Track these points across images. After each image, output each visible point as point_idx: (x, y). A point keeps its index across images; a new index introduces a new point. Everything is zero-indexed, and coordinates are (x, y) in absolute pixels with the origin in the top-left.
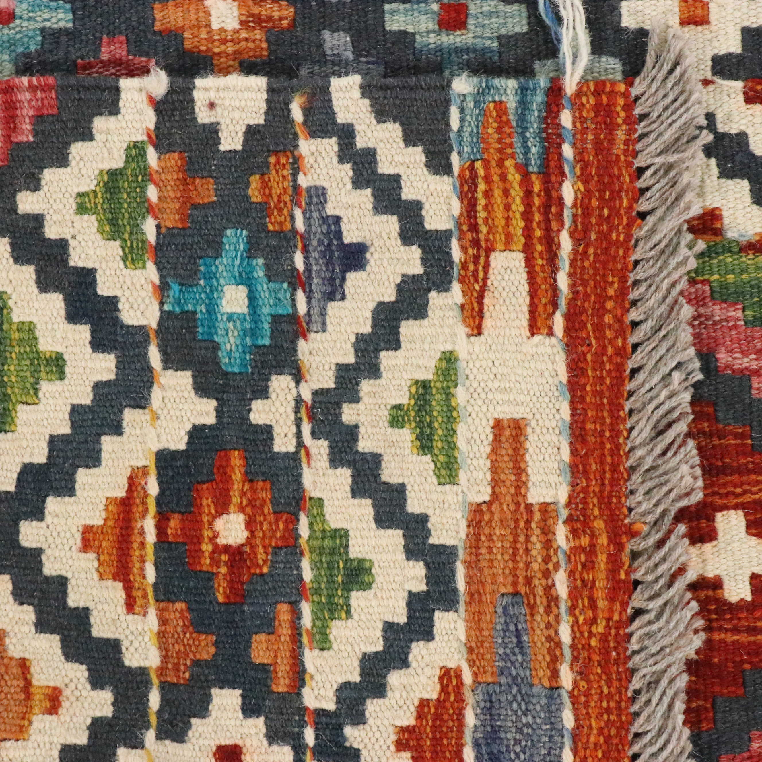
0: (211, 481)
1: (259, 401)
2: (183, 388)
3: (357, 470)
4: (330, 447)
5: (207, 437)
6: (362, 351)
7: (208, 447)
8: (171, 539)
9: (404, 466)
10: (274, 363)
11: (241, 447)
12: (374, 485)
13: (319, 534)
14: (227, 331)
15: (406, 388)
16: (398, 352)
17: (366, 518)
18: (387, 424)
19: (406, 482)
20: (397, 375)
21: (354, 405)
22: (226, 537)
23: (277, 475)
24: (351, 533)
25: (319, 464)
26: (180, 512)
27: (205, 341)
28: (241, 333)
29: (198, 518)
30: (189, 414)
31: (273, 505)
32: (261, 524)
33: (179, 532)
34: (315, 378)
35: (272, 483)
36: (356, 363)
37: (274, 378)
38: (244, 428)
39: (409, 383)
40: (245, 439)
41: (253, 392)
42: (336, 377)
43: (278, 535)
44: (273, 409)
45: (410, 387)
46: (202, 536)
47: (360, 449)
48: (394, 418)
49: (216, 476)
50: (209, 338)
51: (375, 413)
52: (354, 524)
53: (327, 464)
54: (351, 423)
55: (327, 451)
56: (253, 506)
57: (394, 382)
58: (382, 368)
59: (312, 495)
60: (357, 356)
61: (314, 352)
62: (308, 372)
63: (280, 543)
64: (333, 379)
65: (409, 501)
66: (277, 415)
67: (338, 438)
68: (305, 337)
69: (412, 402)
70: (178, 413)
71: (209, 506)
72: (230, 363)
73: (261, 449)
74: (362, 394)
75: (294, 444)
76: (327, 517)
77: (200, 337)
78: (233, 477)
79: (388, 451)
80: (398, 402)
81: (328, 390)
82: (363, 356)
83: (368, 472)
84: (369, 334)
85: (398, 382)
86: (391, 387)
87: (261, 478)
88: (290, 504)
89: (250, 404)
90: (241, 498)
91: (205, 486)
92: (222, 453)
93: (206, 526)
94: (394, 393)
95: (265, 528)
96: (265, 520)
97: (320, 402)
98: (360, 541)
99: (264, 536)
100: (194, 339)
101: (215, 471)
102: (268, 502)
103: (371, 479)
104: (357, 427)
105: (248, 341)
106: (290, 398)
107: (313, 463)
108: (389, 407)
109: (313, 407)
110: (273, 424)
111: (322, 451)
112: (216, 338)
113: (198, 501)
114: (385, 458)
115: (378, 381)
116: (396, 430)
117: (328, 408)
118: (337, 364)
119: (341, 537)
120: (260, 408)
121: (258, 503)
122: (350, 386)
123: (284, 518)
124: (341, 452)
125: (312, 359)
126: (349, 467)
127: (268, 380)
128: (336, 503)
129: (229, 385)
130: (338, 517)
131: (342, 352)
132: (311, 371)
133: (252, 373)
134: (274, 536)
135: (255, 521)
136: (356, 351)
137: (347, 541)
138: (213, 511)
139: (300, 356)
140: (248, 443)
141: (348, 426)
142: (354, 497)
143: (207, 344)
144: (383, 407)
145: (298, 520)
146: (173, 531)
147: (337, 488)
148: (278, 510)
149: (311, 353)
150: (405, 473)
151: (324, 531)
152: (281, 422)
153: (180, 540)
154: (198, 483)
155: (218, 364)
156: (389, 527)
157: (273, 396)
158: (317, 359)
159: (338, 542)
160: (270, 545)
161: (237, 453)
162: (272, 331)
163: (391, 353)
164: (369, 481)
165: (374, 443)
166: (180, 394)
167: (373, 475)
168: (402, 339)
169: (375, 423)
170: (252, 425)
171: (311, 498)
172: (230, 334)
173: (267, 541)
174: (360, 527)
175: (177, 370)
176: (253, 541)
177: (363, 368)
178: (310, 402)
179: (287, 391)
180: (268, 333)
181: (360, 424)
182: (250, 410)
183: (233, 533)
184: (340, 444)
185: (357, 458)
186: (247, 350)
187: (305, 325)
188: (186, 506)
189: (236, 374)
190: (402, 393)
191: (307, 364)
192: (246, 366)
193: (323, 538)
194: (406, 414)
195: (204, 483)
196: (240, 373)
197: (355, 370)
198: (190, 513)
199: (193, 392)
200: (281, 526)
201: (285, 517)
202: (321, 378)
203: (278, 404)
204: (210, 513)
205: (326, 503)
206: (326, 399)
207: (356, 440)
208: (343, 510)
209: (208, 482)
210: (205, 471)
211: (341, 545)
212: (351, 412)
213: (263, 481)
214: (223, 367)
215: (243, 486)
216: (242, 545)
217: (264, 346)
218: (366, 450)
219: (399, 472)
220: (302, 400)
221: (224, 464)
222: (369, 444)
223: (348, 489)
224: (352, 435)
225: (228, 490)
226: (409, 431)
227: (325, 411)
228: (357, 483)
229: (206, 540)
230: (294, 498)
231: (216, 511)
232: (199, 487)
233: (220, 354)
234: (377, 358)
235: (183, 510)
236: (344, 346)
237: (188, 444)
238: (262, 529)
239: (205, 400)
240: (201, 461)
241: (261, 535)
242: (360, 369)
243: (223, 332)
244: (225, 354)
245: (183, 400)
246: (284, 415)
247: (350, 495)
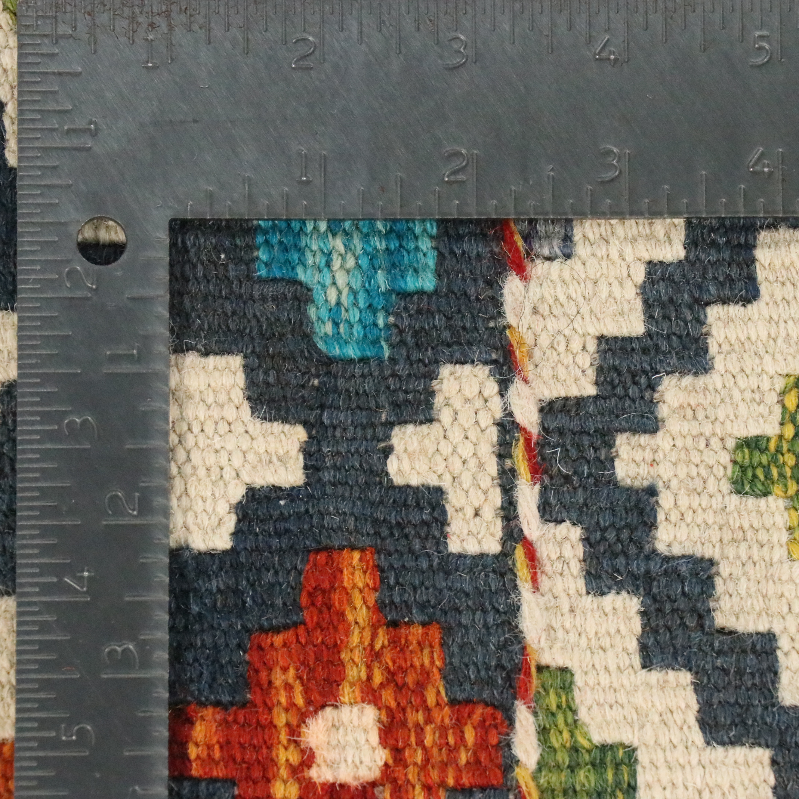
0: (295, 625)
1: (410, 428)
2: (222, 398)
3: (654, 599)
4: (586, 541)
5: (282, 518)
6: (663, 306)
7: (285, 542)
8: (195, 771)
9: (771, 589)
10: (446, 335)
11: (367, 541)
12: (696, 636)
13: (563, 758)
14: (329, 255)
15: (773, 398)
16: (753, 309)
17: (679, 717)
18: (726, 487)
19: (777, 629)
20: (750, 363)
21: (644, 439)
22: (331, 765)
23: (458, 610)
24: (642, 756)
25: (559, 585)
26: (217, 704)
27: (274, 280)
28: (364, 262)
29: (264, 718)
30: (237, 461)
31: (449, 684)
32: (420, 730)
33: (217, 754)
34: (546, 373)
35: (447, 631)
36: (649, 334)
37: (445, 370)
38: (375, 495)
39: (780, 384)
40: (376, 522)
41: (396, 405)
42: (600, 370)
43: (463, 757)
44: (446, 448)
45: (783, 393)
46: (274, 762)
47: (661, 547)
48: (743, 469)
49: (305, 615)
50: (285, 273)
51: (696, 458)
52: (649, 735)
53: (581, 584)
54: (637, 484)
55: (580, 551)
56: (400, 688)
57: (742, 382)
58: (713, 349)
59: (546, 659)
60: (650, 317)
61: (544, 309)
62: (530, 356)
63: (465, 781)
64: (591, 374)
65: (785, 678)
66: (457, 465)
67: (605, 520)
68: (520, 270)
69: (789, 431)
70: (211, 459)
71: (288, 687)
72: (337, 335)
73: (417, 545)
74: (663, 411)
75: (499, 534)
76: (583, 715)
77: (263, 272)
78: (350, 617)
79: (731, 552)
80: (753, 431)
81: (580, 401)
82: (666, 317)
83: (682, 604)
84: (680, 263)
85: (754, 382)
86: (736, 394)
87: (417, 616)
88: (491, 682)
89: (388, 437)
90: (369, 667)
91: (278, 639)
92: (321, 558)
93: (283, 737)
94: (743, 409)
95: (428, 741)
96: (429, 720)
97: (561, 432)
98: (664, 774)
99: (427, 760)
100: (249, 277)
101: (304, 600)
102: (436, 676)
103: (691, 622)
104: (652, 491)
105: (381, 278)
106: (486, 420)
107: (544, 583)
108: (731, 443)
109: (543, 444)
110: (446, 484)
111: (568, 552)
112: (302, 275)
113: (263, 674)
114: (724, 569)
115: (702, 380)
116: (751, 501)
117: (579, 447)
118: (601, 338)
119: (617, 766)
120: (413, 445)
121: (410, 680)
122: (633, 391)
123: (477, 717)
124: (615, 555)
125: (538, 324)
126: (635, 591)
127: (432, 376)
128: (604, 679)
129: (335, 390)
130: (609, 714)
131: (613, 308)
132: (537, 353)
133: (392, 359)
134: (452, 760)
135: (404, 724)
136: (648, 305)
137: (633, 774)
138: (300, 701)
139: (511, 318)
140: (385, 532)
141: (629, 489)
142: (646, 665)
143: (281, 288)
144: (715, 442)
145: (510, 722)
146: (202, 751)
147: (606, 642)
148: (460, 696)
149: (535, 311)
150: (774, 605)
151: (575, 749)
152: (466, 479)
153: (219, 772)
154: (262, 630)
155: (307, 337)
156: (733, 742)
157: (445, 416)
158: (552, 325)
159: (610, 775)
160: (443, 784)
161: (356, 555)
162: (441, 256)
163: (735, 310)
164: (683, 625)
165: (696, 533)
166: (216, 413)
167: (694, 610)
168: (761, 274)
169: (698, 484)
170: (392, 487)
171: (540, 669)
172: (336, 263)
173: (435, 775)
174: (664, 741)
175: (206, 354)
176: (399, 772)
177: (664, 346)
178: (534, 430)
179: (479, 403)
180: (431, 262)
181: (660, 485)
182: (388, 451)
183: (350, 754)
184: (611, 536)
185: (655, 567)
186: (379, 303)
187: (520, 243)
188: (234, 690)
189: (351, 361)
190: (762, 409)
191: (529, 339)
192: (376, 342)
193: (572, 768)
194: (774, 460)
195: (277, 630)
196: (364, 360)
197: (645, 351)
198: (244, 705)
199: (246, 408)
200: (470, 735)
201: (479, 711)
202: (561, 371)
203: (456, 435)
204: (291, 706)
205: (579, 680)
206: (575, 425)
207: (653, 526)
208: (622, 698)
209: (286, 627)
210: (279, 602)
211: (618, 784)
212: (638, 456)
213: (424, 624)
214: (321, 345)
215: (374, 636)
216: (374, 784)
217: (421, 293)
218: (677, 551)
219: (759, 604)
220: (516, 425)
221: (326, 585)
222: (682, 533)
223: (633, 645)
224: (641, 513)
225: (336, 648)
226: (781, 503)
227: (574, 453)
228: (655, 631)
229: (284, 772)
230: (500, 666)
231: (309, 702)
232: (267, 640)
233: (312, 312)
234: (701, 322)
235: (226, 698)
236: (617, 291)
237: (236, 534)
238: (420, 743)
239: (277, 427)
240: (269, 577)
241: (419, 757)
242: (657, 347)
243: (321, 260)
244: (324, 313)
245: (223, 428)
246: (472, 463)
247: (637, 661)
